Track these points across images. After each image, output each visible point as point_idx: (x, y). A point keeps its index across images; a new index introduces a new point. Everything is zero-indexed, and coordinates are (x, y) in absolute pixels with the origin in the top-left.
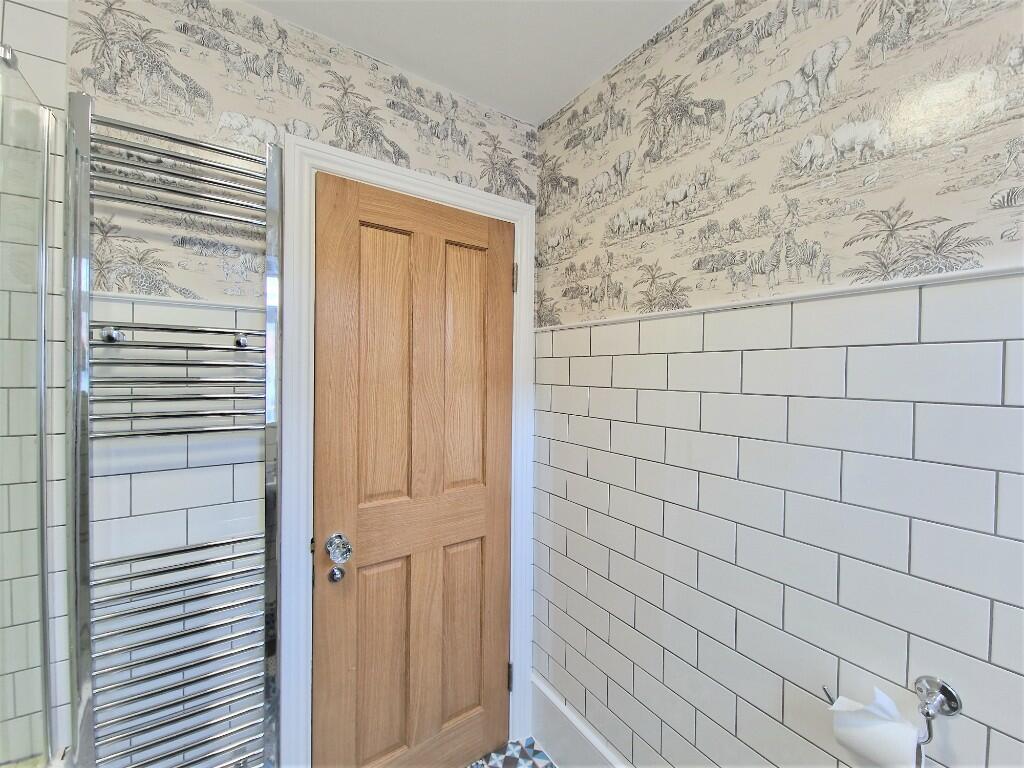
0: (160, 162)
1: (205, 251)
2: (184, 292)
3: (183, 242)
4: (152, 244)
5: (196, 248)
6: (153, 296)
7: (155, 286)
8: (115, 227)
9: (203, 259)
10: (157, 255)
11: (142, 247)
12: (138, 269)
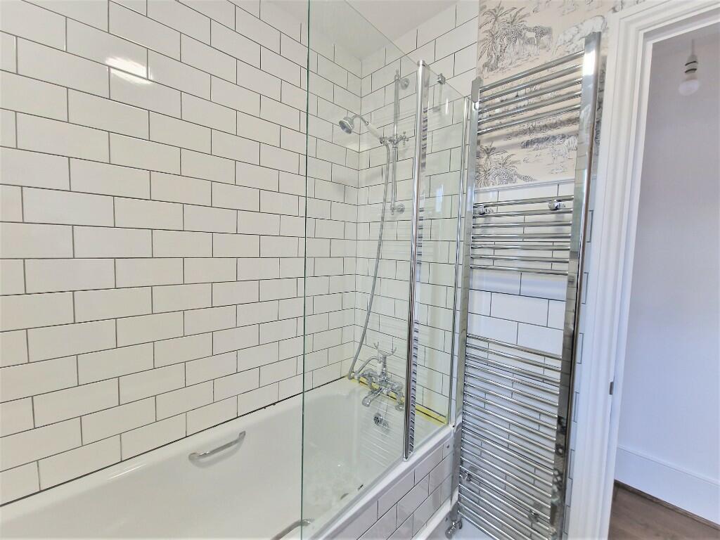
0: (517, 96)
1: (540, 146)
2: (525, 178)
3: (527, 144)
4: (510, 152)
5: (535, 146)
6: (509, 185)
7: (510, 179)
8: (494, 148)
9: (538, 152)
10: (512, 159)
11: (505, 155)
12: (502, 170)
